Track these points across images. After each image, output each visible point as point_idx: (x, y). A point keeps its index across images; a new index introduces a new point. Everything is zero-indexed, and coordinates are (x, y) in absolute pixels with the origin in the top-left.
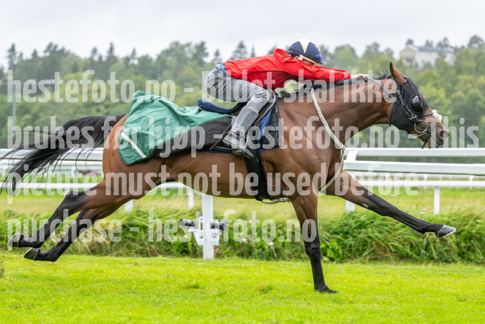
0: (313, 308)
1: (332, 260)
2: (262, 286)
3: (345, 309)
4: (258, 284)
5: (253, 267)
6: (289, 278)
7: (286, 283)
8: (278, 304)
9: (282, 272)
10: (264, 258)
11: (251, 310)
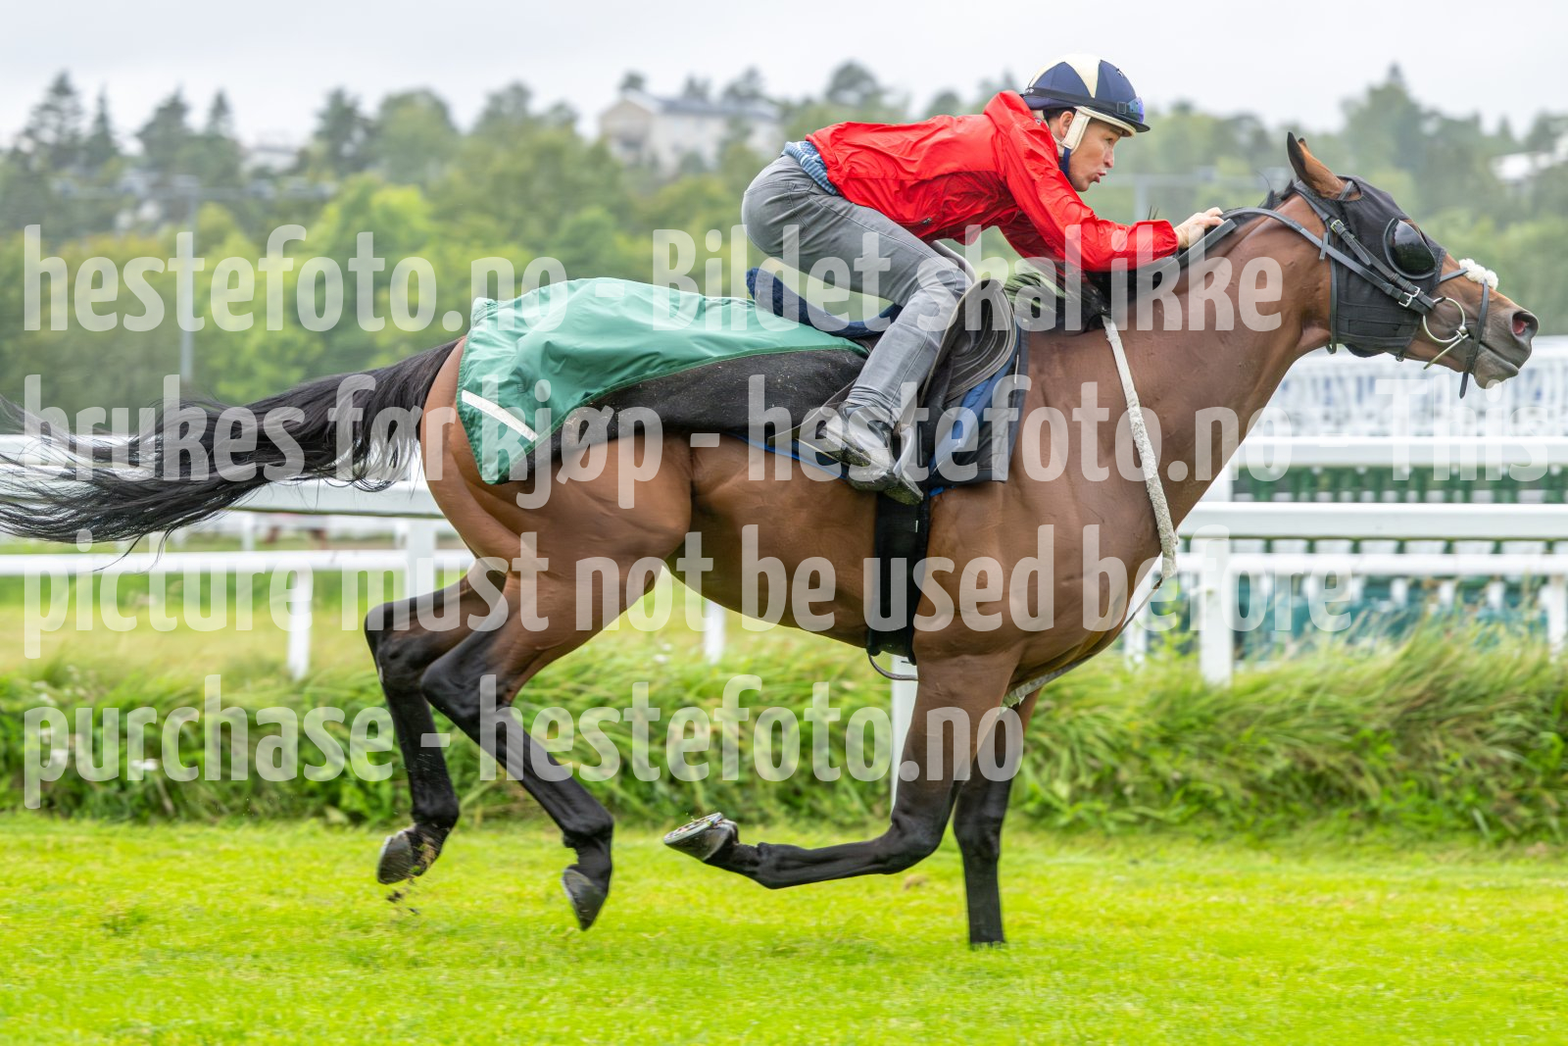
0: (282, 986)
1: (356, 818)
2: (111, 913)
3: (389, 986)
4: (97, 903)
5: (85, 845)
6: (206, 881)
7: (194, 900)
8: (164, 970)
9: (183, 861)
10: (127, 815)
11: (71, 996)
